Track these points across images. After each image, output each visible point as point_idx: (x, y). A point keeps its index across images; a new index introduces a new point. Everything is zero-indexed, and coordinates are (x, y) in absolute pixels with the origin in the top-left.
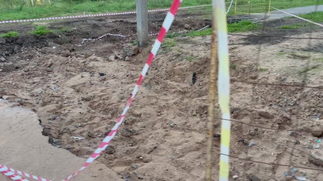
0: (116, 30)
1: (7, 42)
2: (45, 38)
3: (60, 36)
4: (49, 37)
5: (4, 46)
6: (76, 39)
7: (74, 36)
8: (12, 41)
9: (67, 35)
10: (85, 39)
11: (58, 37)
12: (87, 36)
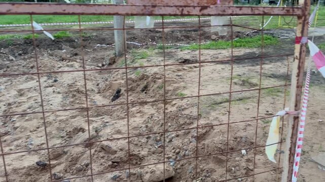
0: (134, 38)
1: (26, 43)
2: (61, 42)
3: (76, 40)
4: (65, 41)
5: (21, 46)
6: (91, 45)
7: (90, 41)
8: (30, 43)
9: (83, 40)
10: (99, 45)
11: (74, 41)
12: (103, 42)
